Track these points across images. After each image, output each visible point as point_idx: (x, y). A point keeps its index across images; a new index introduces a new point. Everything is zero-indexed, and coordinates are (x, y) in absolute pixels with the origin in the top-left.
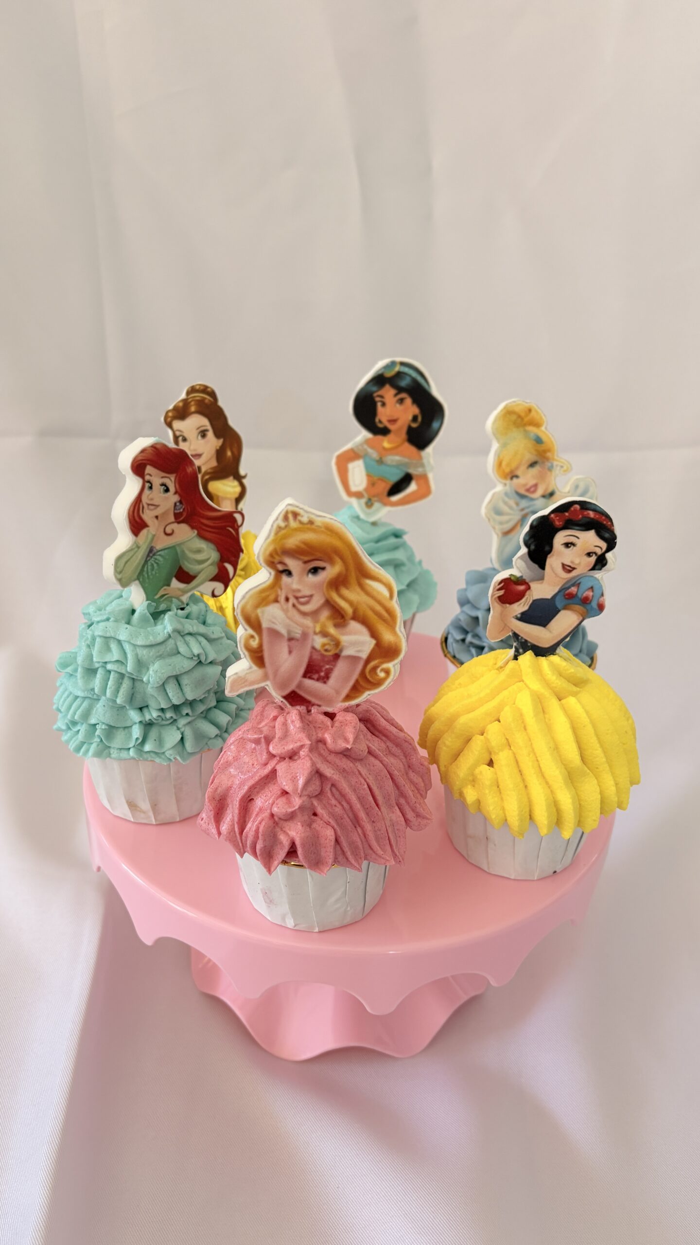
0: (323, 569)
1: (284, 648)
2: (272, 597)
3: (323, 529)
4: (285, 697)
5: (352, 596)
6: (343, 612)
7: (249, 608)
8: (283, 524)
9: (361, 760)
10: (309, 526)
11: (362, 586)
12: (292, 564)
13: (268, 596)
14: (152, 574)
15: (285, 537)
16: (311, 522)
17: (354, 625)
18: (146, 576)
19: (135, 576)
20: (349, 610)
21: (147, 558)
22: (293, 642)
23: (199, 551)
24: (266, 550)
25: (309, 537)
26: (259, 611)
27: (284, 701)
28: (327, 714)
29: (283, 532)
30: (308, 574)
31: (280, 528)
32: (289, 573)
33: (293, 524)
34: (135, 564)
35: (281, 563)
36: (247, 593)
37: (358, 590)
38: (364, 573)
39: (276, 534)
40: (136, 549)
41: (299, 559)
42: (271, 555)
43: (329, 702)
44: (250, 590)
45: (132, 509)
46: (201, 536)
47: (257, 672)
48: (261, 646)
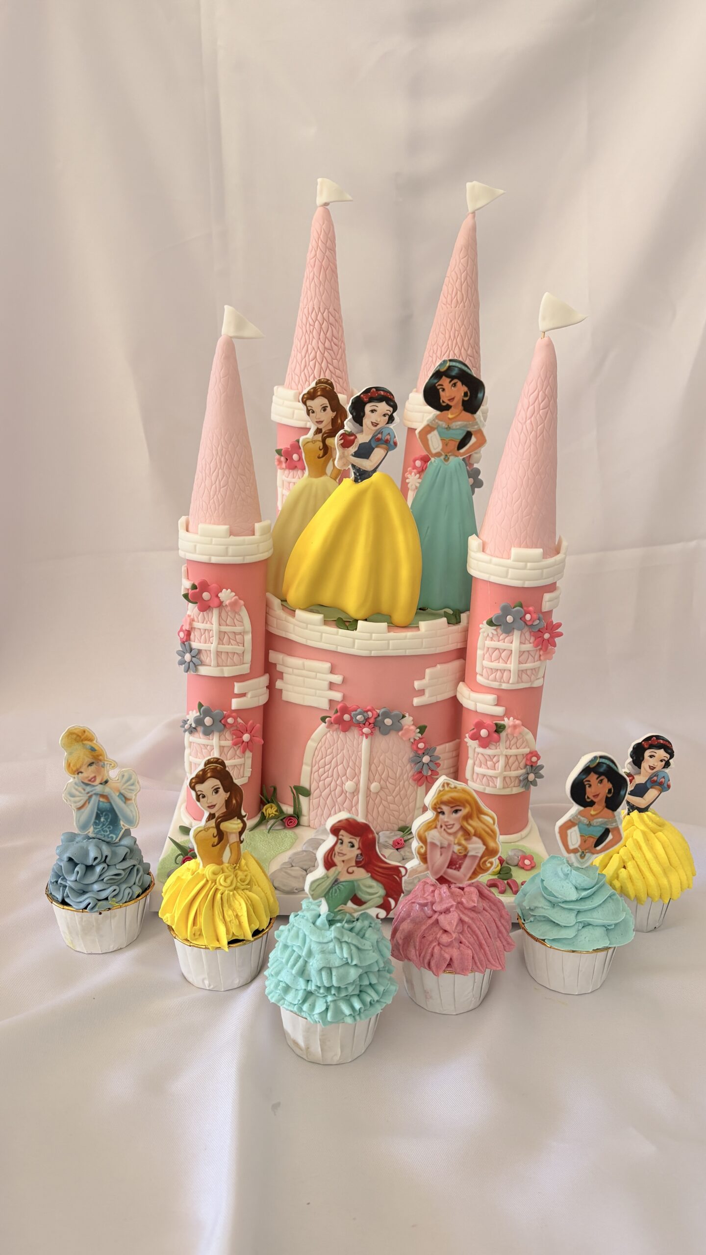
0: (460, 810)
1: (438, 852)
2: (433, 826)
3: (461, 791)
4: (437, 880)
5: (475, 823)
6: (469, 832)
7: (422, 832)
8: (442, 789)
9: (479, 913)
10: (455, 789)
11: (479, 818)
12: (445, 808)
13: (431, 825)
14: (334, 895)
15: (442, 795)
16: (455, 787)
17: (475, 839)
18: (331, 895)
19: (323, 895)
20: (472, 830)
21: (332, 885)
22: (443, 849)
23: (370, 887)
24: (433, 802)
25: (454, 795)
26: (426, 833)
27: (437, 882)
28: (460, 888)
29: (441, 793)
30: (452, 814)
31: (440, 791)
32: (443, 813)
33: (447, 788)
34: (323, 888)
35: (439, 808)
36: (421, 824)
37: (477, 820)
38: (480, 812)
39: (438, 794)
40: (326, 878)
41: (449, 806)
42: (435, 804)
43: (461, 881)
44: (423, 822)
45: (327, 855)
46: (373, 877)
47: (423, 866)
48: (426, 852)
